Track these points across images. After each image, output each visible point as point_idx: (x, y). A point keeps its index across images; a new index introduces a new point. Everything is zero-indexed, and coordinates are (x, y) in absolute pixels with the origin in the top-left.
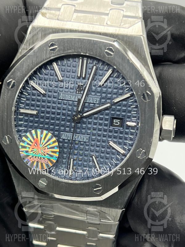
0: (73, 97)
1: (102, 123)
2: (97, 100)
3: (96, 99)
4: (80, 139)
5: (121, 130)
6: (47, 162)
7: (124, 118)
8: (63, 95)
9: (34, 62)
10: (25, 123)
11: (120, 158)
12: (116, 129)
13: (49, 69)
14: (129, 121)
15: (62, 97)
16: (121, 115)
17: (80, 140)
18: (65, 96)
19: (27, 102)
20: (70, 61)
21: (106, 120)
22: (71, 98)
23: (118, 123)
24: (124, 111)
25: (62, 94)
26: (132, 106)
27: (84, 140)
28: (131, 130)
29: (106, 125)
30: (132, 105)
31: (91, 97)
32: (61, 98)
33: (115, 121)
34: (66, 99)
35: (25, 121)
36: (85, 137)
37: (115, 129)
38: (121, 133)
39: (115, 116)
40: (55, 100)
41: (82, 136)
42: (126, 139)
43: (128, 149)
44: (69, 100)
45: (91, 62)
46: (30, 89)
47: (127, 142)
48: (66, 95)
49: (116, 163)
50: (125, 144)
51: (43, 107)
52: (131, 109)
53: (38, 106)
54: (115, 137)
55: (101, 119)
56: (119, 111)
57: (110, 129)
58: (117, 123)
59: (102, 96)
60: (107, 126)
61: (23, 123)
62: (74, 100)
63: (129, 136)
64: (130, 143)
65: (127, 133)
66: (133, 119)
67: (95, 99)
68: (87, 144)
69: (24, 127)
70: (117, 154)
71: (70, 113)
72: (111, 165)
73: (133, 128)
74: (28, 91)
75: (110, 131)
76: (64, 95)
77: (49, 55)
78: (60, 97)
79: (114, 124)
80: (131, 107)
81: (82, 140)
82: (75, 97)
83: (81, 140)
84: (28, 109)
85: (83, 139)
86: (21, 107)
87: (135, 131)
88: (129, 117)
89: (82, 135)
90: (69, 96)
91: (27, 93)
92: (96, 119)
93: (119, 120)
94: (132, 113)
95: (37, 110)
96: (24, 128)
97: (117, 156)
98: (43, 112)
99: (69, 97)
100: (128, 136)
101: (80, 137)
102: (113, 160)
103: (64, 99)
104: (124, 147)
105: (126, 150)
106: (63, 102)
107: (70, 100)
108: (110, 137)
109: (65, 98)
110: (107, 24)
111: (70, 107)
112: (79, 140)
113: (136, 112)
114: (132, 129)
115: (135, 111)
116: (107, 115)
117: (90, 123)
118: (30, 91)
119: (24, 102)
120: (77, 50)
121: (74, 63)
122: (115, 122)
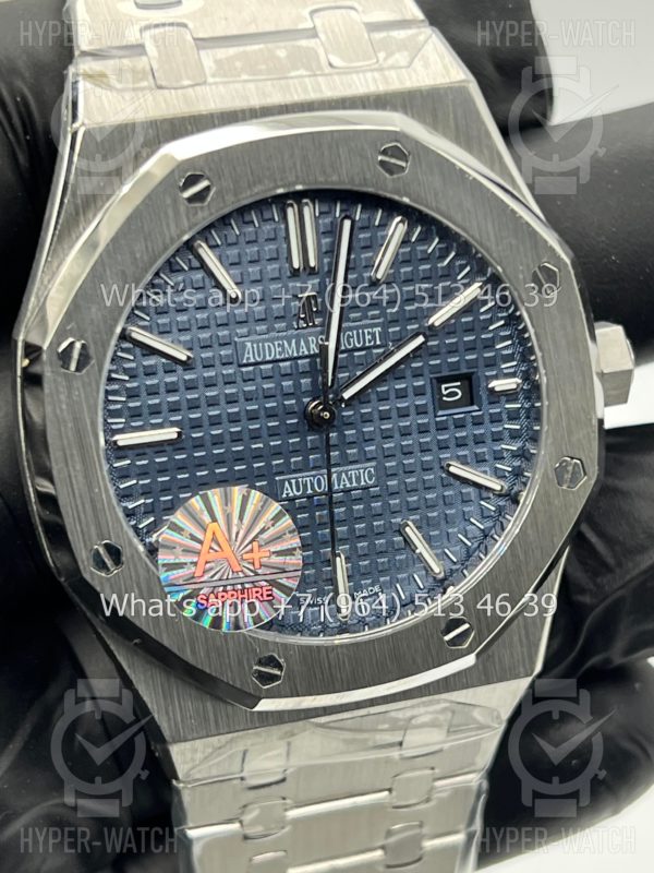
0: (290, 345)
1: (408, 407)
2: (373, 335)
3: (369, 333)
4: (347, 482)
5: (474, 414)
6: (268, 596)
7: (475, 370)
8: (255, 346)
9: (141, 257)
10: (141, 482)
11: (493, 509)
12: (459, 413)
13: (183, 269)
14: (496, 377)
15: (251, 356)
16: (463, 365)
17: (348, 485)
18: (263, 346)
19: (131, 405)
20: (253, 222)
21: (419, 392)
22: (283, 349)
23: (457, 394)
24: (471, 348)
25: (249, 344)
26: (491, 324)
27: (363, 483)
28: (507, 406)
29: (421, 411)
30: (491, 321)
31: (351, 329)
32: (248, 358)
33: (446, 389)
34: (268, 358)
35: (139, 475)
36: (362, 471)
37: (456, 417)
38: (478, 422)
39: (445, 373)
40: (230, 370)
41: (353, 470)
42: (497, 438)
43: (510, 469)
44: (278, 357)
45: (325, 209)
46: (132, 358)
47: (504, 446)
48: (266, 344)
49: (482, 527)
50: (498, 457)
51: (193, 406)
52: (490, 335)
53: (174, 408)
54: (461, 444)
55: (401, 395)
56: (452, 351)
57: (438, 419)
58: (454, 394)
59: (386, 318)
60: (426, 413)
61: (135, 482)
62: (295, 355)
63: (506, 426)
64: (515, 448)
65: (496, 419)
66: (503, 366)
67: (366, 331)
68: (375, 492)
69: (142, 494)
70: (482, 499)
71: (294, 401)
72: (468, 539)
73: (510, 395)
74: (127, 365)
75: (442, 428)
76: (258, 347)
77: (188, 219)
78: (246, 356)
79: (445, 398)
80: (491, 328)
81: (354, 484)
82: (298, 344)
83: (351, 483)
84: (141, 429)
85: (358, 479)
86: (114, 427)
87: (519, 406)
88: (491, 364)
89: (350, 467)
90: (276, 343)
91: (126, 374)
92: (383, 398)
93: (459, 384)
94: (498, 347)
95: (173, 424)
96: (142, 501)
97: (482, 503)
98: (196, 425)
99: (277, 350)
100: (501, 429)
101: (347, 475)
102: (472, 520)
103: (259, 360)
104: (498, 466)
105: (507, 474)
106: (258, 372)
107: (283, 357)
108: (443, 447)
109: (265, 356)
110: (331, 65)
111: (287, 383)
112: (344, 485)
113: (510, 342)
114: (508, 401)
115: (505, 338)
116: (417, 374)
117: (367, 420)
118: (133, 365)
119: (119, 406)
120: (282, 180)
121: (268, 227)
122: (445, 393)
